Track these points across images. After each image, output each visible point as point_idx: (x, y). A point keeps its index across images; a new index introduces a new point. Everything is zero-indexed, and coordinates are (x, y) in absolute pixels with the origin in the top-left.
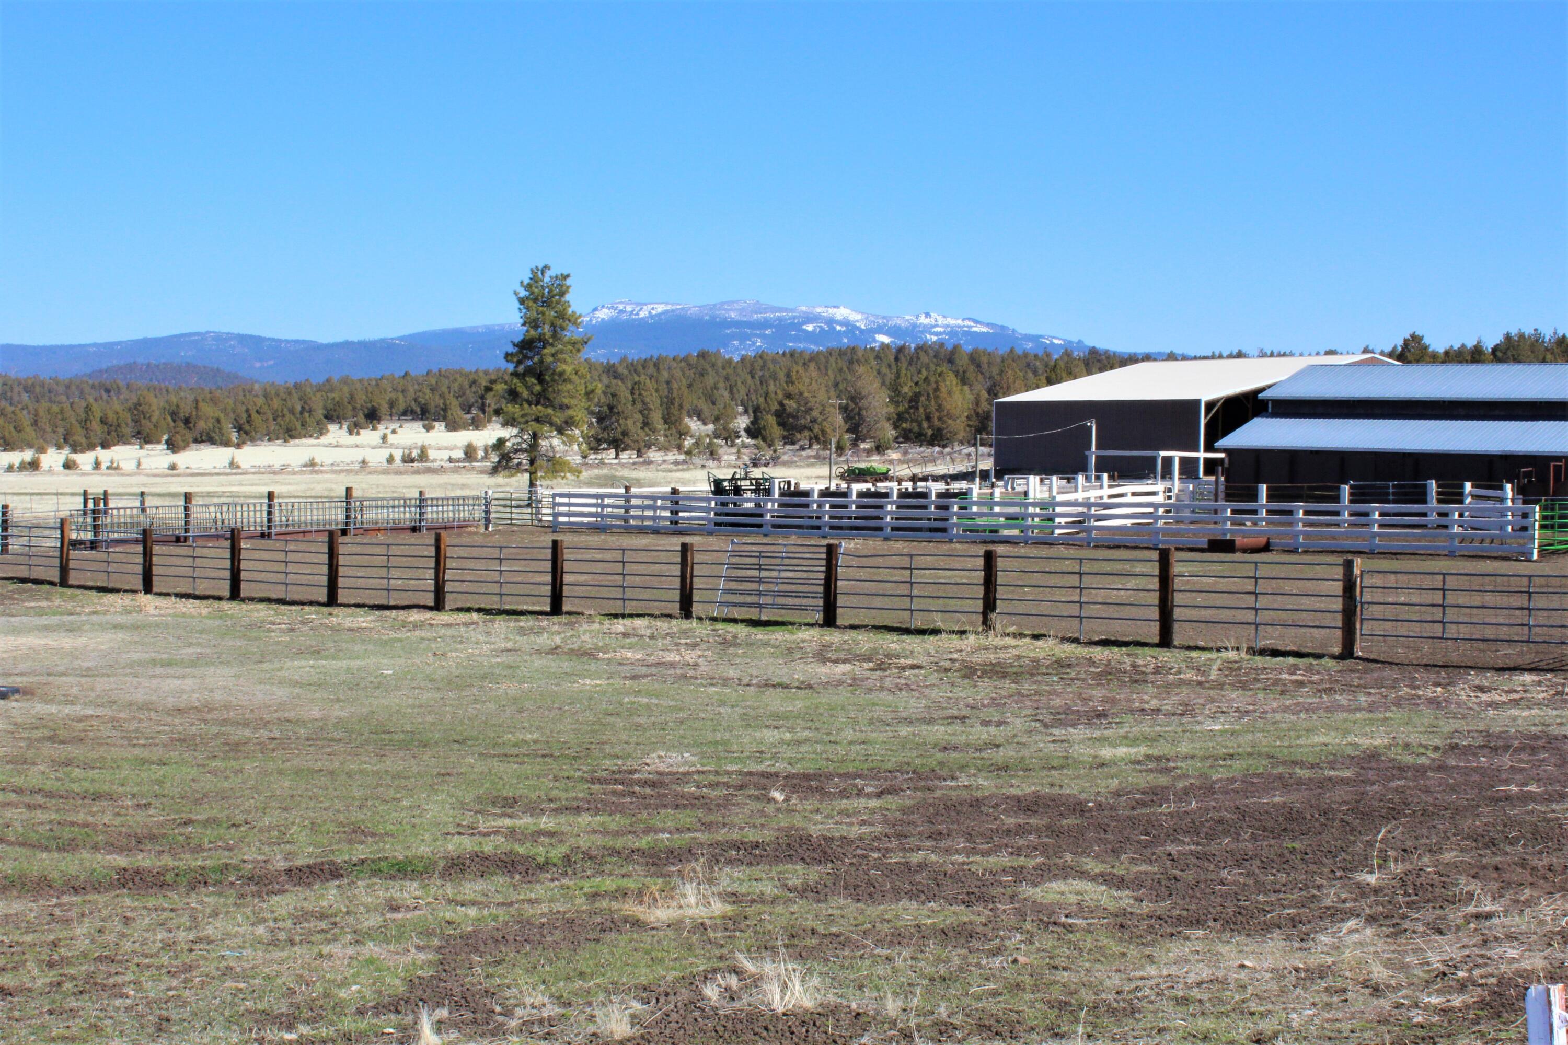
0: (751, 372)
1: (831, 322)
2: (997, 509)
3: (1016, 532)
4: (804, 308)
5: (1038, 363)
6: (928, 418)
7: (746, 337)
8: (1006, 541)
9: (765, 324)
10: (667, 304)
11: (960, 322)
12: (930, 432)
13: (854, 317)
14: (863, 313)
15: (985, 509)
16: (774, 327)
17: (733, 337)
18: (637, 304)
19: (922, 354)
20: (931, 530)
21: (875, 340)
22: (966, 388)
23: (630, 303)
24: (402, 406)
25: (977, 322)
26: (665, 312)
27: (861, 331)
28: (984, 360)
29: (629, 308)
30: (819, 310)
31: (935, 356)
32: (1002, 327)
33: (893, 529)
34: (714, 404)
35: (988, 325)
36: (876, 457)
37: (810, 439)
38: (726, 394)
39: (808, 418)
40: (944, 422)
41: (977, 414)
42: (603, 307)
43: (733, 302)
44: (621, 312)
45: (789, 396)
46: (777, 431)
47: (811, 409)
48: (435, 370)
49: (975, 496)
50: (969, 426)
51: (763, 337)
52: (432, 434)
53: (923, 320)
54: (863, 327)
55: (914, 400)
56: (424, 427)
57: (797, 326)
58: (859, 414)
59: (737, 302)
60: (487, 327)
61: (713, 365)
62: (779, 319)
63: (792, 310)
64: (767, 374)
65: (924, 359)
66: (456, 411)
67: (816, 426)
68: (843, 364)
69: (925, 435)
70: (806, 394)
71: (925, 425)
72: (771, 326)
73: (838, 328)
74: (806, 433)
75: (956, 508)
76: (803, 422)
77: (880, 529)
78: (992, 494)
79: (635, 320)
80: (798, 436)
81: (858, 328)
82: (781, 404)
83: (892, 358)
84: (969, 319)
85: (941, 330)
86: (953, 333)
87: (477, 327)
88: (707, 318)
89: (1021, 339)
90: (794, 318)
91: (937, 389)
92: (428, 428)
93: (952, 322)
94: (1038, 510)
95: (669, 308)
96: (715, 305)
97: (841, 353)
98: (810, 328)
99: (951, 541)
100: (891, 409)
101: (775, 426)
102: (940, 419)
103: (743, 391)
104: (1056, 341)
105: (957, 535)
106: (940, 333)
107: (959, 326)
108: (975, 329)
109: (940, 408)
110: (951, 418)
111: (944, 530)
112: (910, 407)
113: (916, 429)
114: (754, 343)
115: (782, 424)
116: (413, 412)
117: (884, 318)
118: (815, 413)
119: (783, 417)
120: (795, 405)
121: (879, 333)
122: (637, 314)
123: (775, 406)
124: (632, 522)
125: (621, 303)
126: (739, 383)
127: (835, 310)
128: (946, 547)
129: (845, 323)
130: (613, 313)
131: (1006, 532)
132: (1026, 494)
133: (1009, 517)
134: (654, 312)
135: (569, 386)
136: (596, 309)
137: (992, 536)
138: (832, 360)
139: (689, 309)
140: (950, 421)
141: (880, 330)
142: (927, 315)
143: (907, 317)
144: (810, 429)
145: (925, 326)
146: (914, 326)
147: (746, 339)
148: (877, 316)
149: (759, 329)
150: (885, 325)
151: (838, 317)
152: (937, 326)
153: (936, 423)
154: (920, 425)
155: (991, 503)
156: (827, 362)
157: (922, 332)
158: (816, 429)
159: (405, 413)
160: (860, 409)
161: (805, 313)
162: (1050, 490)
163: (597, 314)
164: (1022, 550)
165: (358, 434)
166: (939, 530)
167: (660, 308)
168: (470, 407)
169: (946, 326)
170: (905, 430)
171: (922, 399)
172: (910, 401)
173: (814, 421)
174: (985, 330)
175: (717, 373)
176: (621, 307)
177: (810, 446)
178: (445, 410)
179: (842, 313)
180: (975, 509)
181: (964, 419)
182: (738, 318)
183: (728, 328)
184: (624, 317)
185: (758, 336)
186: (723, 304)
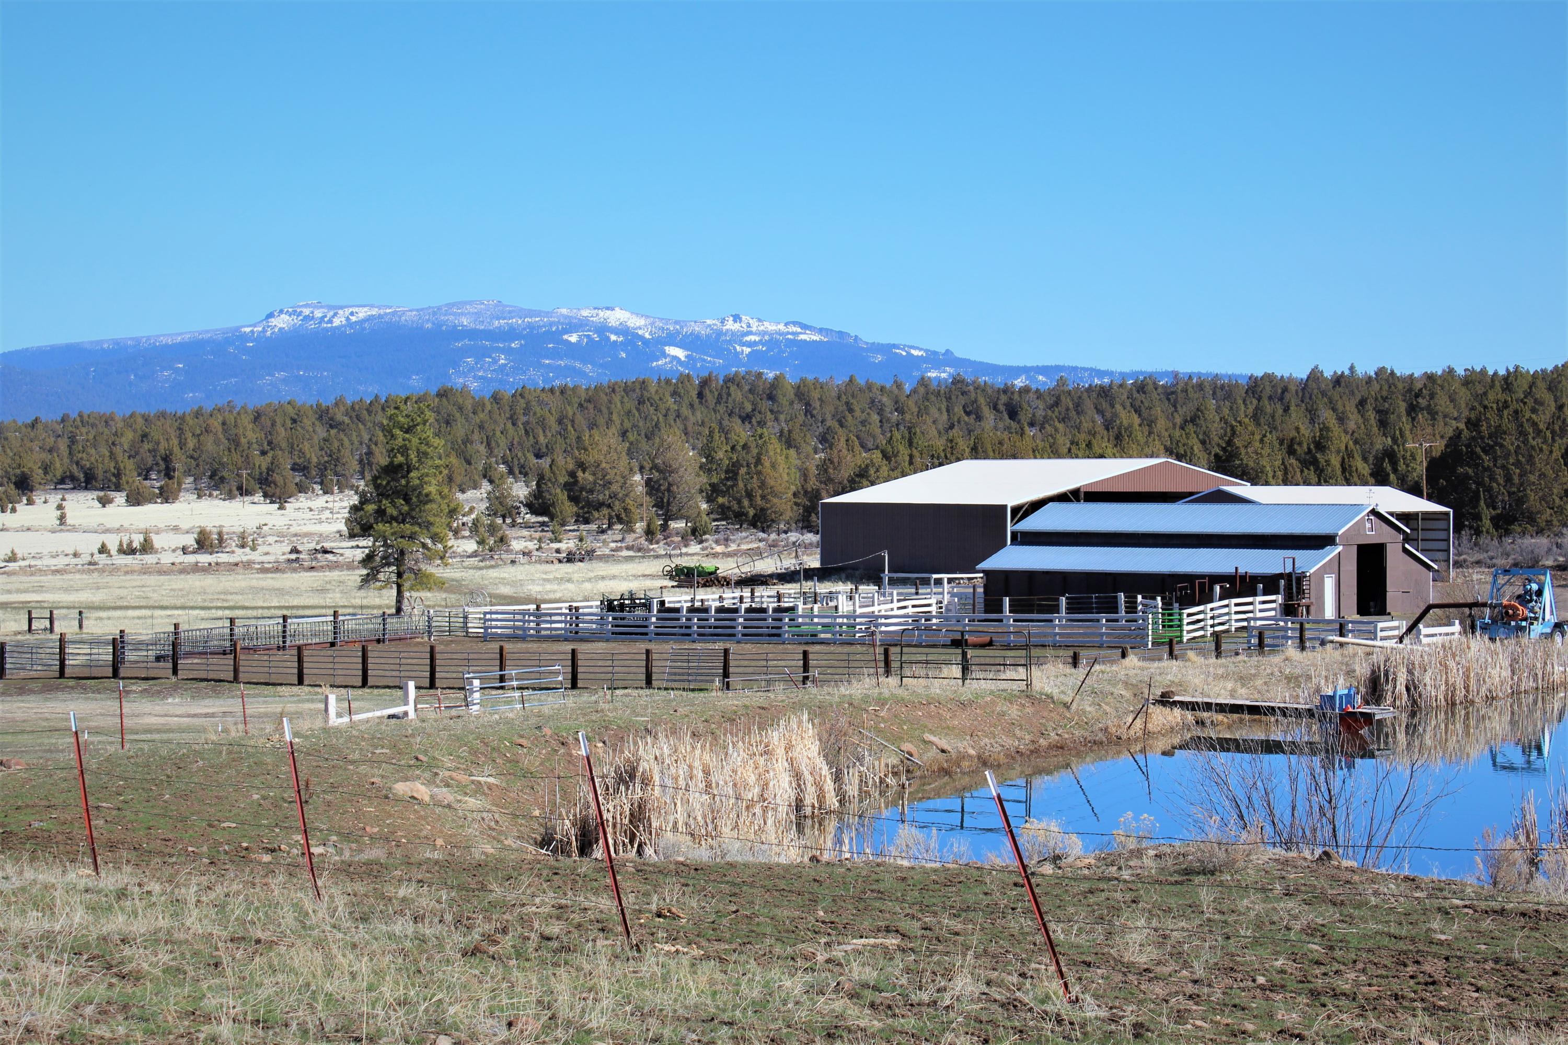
0: (511, 417)
1: (603, 329)
2: (816, 620)
3: (829, 636)
4: (564, 311)
5: (885, 399)
6: (750, 495)
7: (486, 352)
8: (823, 642)
9: (510, 334)
10: (372, 306)
11: (781, 327)
12: (752, 512)
13: (635, 322)
14: (647, 317)
15: (807, 620)
16: (523, 337)
17: (465, 352)
18: (330, 307)
19: (733, 388)
20: (769, 635)
21: (664, 355)
22: (792, 452)
23: (319, 305)
24: (59, 469)
25: (805, 327)
26: (369, 319)
27: (646, 342)
28: (815, 395)
29: (318, 314)
30: (585, 313)
31: (751, 391)
32: (841, 334)
33: (744, 635)
34: (469, 463)
35: (821, 331)
36: (694, 548)
37: (610, 518)
38: (482, 448)
39: (607, 493)
40: (768, 501)
41: (806, 492)
42: (281, 312)
43: (465, 303)
44: (307, 318)
45: (582, 466)
46: (569, 509)
47: (610, 483)
48: (74, 415)
49: (800, 612)
50: (796, 504)
51: (508, 351)
52: (110, 508)
53: (731, 325)
54: (647, 336)
55: (732, 472)
56: (100, 500)
57: (556, 336)
58: (669, 490)
59: (470, 303)
60: (116, 342)
61: (460, 409)
62: (530, 326)
63: (547, 314)
64: (533, 420)
65: (737, 394)
66: (132, 477)
67: (617, 503)
68: (630, 404)
69: (746, 515)
70: (604, 465)
71: (746, 503)
72: (518, 337)
73: (613, 338)
74: (605, 511)
75: (787, 620)
76: (601, 497)
77: (734, 635)
78: (812, 609)
79: (326, 329)
80: (596, 514)
81: (642, 338)
82: (572, 474)
83: (694, 394)
84: (795, 323)
85: (757, 339)
86: (772, 342)
87: (100, 342)
88: (429, 325)
89: (867, 350)
90: (551, 324)
91: (758, 461)
92: (104, 502)
93: (771, 327)
94: (845, 620)
95: (374, 312)
96: (439, 308)
97: (628, 389)
98: (573, 338)
99: (784, 643)
100: (704, 479)
101: (567, 503)
102: (763, 497)
103: (503, 442)
104: (915, 353)
105: (788, 639)
106: (755, 343)
107: (780, 333)
108: (802, 337)
109: (763, 485)
110: (776, 496)
111: (779, 635)
112: (727, 479)
113: (736, 507)
114: (495, 361)
115: (574, 499)
116: (73, 478)
117: (677, 322)
118: (615, 487)
119: (574, 490)
120: (591, 478)
121: (670, 345)
122: (330, 321)
123: (563, 479)
124: (543, 633)
125: (306, 306)
126: (498, 433)
127: (608, 312)
128: (781, 647)
129: (623, 330)
130: (297, 321)
131: (822, 636)
132: (836, 608)
133: (824, 625)
134: (353, 319)
135: (434, 506)
136: (271, 315)
137: (813, 638)
138: (616, 399)
139: (404, 312)
140: (775, 500)
141: (672, 340)
142: (737, 318)
143: (709, 322)
144: (609, 506)
145: (733, 334)
146: (719, 333)
147: (485, 356)
148: (667, 321)
149: (504, 341)
150: (678, 333)
151: (613, 323)
152: (750, 333)
153: (759, 501)
154: (739, 502)
155: (812, 617)
156: (610, 402)
157: (729, 342)
158: (617, 506)
159: (62, 481)
160: (670, 485)
161: (566, 317)
162: (854, 604)
163: (273, 322)
164: (832, 648)
165: (14, 510)
166: (775, 635)
167: (362, 313)
168: (149, 470)
169: (764, 333)
170: (722, 506)
171: (743, 471)
172: (727, 472)
173: (614, 496)
174: (816, 338)
175: (467, 419)
176: (307, 311)
177: (610, 526)
178: (118, 475)
179: (617, 317)
180: (800, 620)
181: (790, 495)
182: (472, 326)
183: (457, 340)
184: (312, 325)
185: (502, 351)
186: (451, 305)
